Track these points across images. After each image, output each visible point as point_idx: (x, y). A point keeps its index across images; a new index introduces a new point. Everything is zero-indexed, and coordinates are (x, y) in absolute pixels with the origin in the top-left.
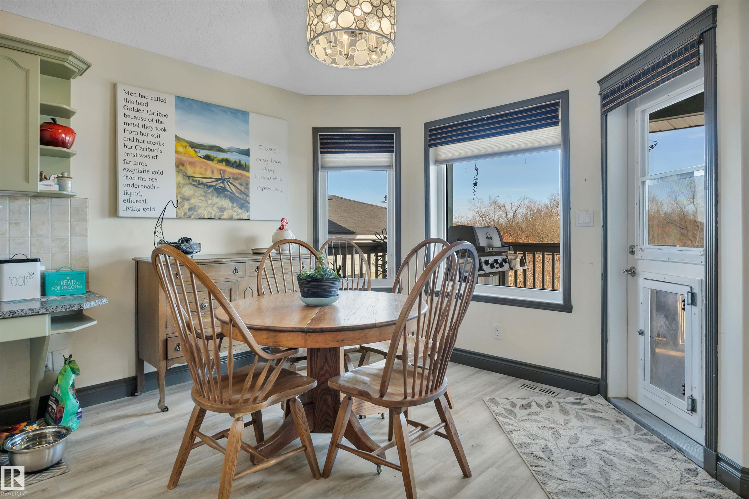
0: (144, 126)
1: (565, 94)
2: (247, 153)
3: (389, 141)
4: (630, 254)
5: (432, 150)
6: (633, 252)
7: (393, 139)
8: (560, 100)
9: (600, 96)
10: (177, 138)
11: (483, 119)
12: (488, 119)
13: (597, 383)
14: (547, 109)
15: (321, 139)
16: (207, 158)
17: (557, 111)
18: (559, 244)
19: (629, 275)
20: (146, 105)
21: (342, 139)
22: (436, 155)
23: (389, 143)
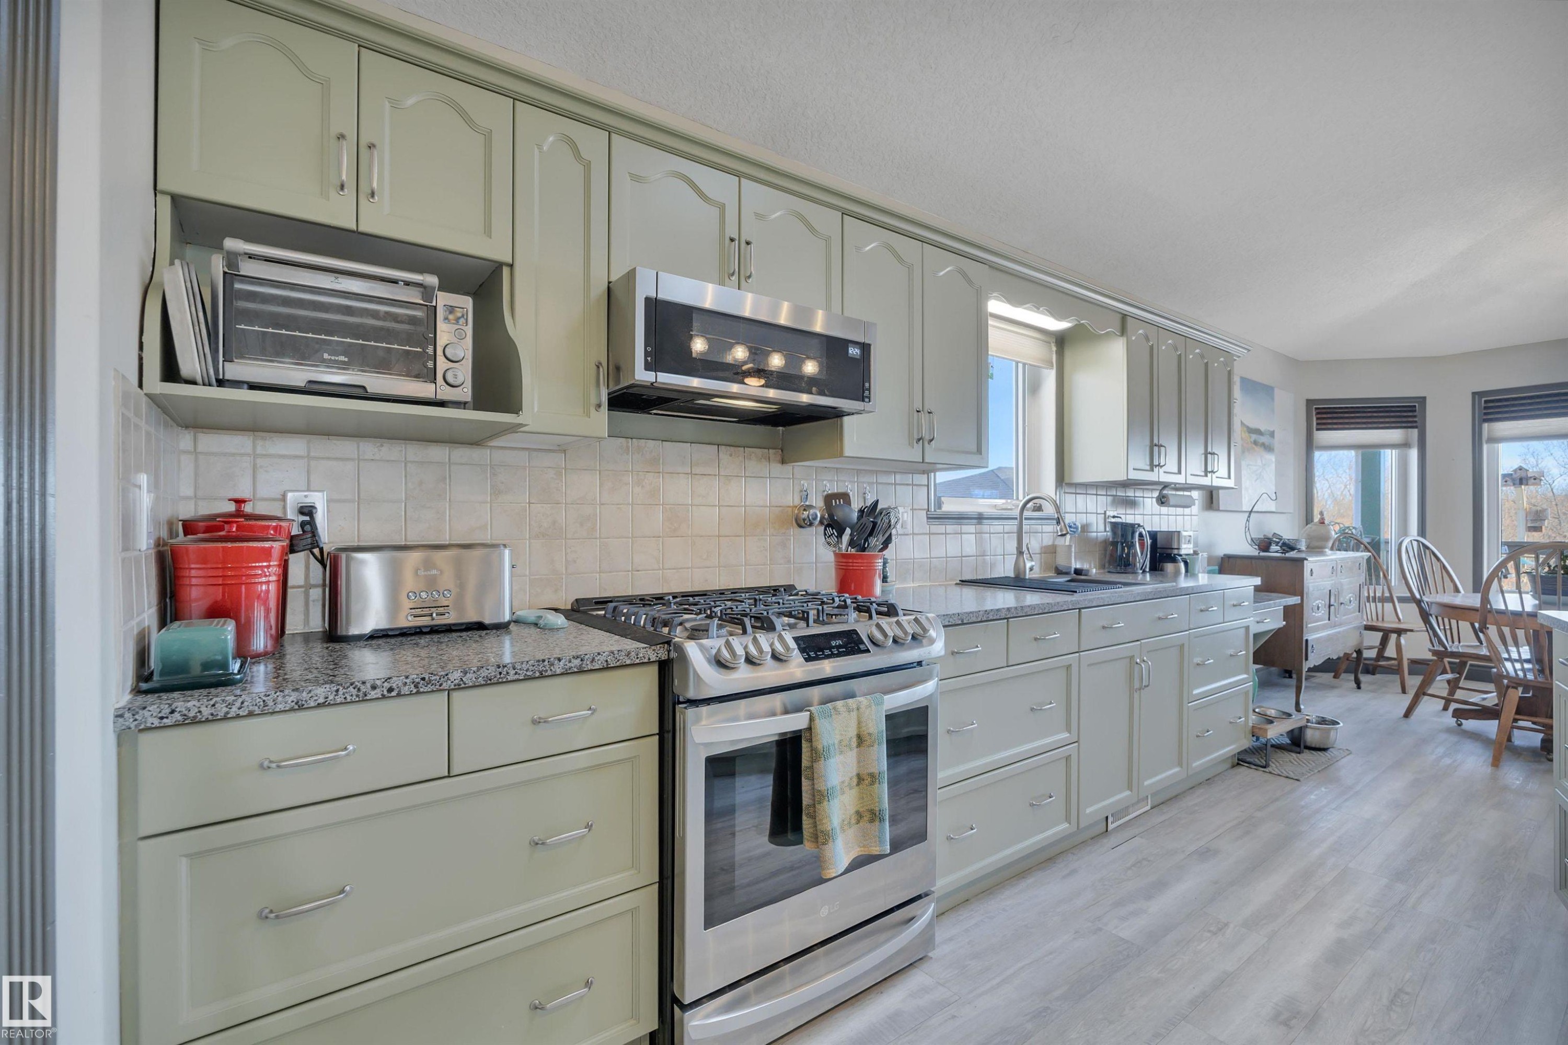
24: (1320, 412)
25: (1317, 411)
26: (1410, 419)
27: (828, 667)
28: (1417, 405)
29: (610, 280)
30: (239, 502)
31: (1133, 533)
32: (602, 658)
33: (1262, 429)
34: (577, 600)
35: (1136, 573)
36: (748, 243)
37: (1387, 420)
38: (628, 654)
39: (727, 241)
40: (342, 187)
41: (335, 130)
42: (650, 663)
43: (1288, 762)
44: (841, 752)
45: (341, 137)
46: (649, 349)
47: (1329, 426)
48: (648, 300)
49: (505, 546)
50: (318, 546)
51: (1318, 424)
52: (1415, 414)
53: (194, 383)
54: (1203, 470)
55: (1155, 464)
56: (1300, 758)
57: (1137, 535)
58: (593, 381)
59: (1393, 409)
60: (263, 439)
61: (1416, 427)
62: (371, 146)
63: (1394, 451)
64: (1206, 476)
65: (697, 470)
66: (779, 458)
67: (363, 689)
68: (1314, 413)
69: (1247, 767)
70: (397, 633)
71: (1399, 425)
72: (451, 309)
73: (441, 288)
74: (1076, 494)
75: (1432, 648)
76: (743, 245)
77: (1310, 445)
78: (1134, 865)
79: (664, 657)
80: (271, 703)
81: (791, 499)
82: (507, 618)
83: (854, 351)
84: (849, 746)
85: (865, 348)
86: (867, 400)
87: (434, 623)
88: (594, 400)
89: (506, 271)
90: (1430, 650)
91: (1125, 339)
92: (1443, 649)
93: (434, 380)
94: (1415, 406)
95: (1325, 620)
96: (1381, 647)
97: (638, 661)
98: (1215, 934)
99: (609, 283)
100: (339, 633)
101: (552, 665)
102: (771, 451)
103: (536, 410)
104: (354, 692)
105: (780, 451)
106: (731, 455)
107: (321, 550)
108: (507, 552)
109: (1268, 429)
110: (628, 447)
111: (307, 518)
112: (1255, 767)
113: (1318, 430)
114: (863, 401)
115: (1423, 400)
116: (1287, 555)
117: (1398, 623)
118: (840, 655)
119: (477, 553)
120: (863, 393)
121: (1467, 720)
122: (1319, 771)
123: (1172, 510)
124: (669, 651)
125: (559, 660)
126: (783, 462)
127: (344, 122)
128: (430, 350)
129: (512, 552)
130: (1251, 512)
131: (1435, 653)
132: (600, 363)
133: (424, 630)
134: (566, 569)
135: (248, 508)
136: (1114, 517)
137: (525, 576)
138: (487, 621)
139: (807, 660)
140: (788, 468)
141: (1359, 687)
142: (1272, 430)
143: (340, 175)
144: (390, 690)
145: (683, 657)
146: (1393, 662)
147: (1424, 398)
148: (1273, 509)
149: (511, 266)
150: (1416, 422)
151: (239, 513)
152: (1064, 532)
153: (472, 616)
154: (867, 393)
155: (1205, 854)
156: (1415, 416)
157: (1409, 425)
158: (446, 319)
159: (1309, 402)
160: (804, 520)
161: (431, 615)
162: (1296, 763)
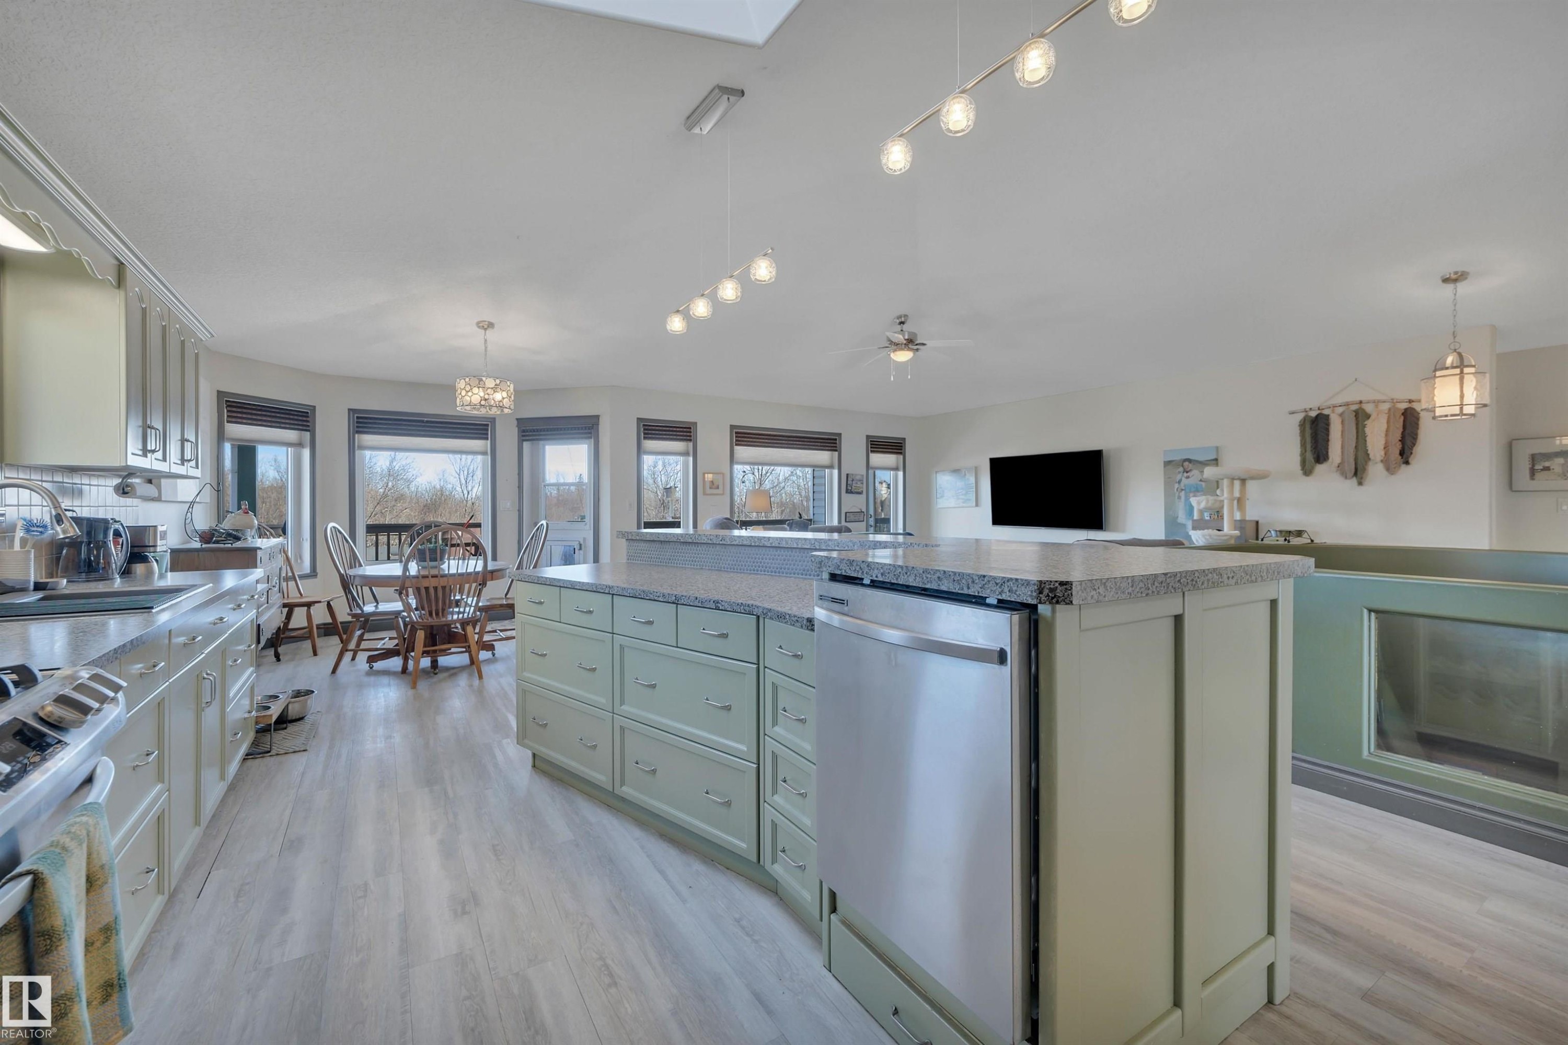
26: (305, 423)
35: (112, 579)
37: (287, 421)
43: (280, 739)
52: (308, 419)
54: (180, 458)
55: (149, 448)
56: (289, 732)
57: (111, 533)
61: (309, 431)
63: (289, 449)
69: (252, 758)
71: (296, 427)
75: (350, 612)
78: (238, 896)
90: (349, 614)
91: (122, 293)
92: (360, 612)
95: (264, 604)
96: (286, 621)
98: (365, 896)
112: (261, 755)
116: (234, 545)
117: (300, 598)
121: (376, 662)
122: (314, 737)
123: (135, 501)
131: (354, 616)
141: (278, 660)
146: (305, 630)
150: (308, 426)
155: (293, 845)
156: (308, 421)
157: (304, 428)
162: (289, 738)
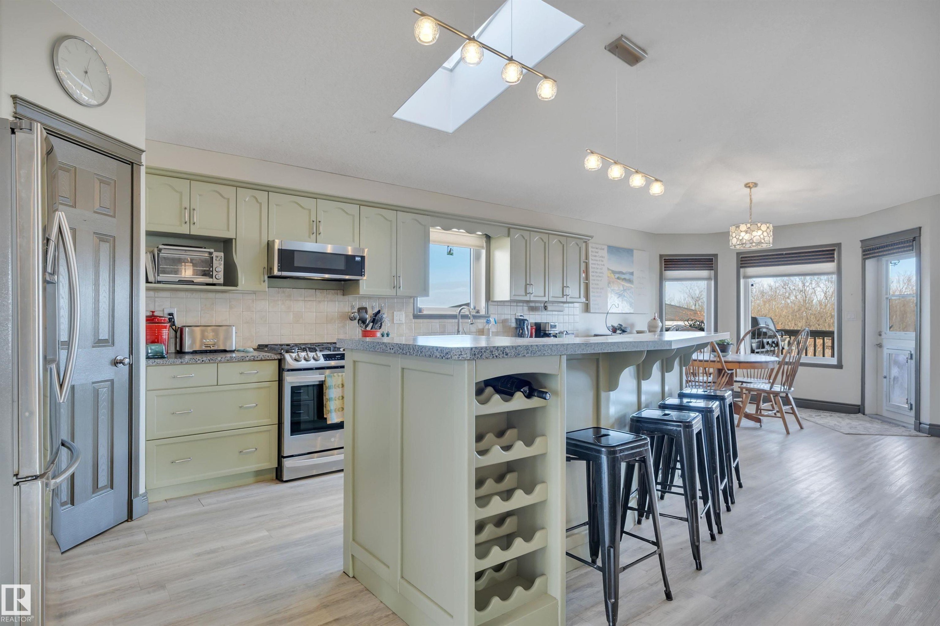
0: (598, 264)
1: (839, 245)
2: (632, 274)
3: (710, 263)
4: (879, 336)
5: (742, 270)
6: (880, 335)
7: (713, 261)
8: (836, 248)
9: (861, 249)
10: (608, 269)
11: (782, 254)
12: (786, 254)
13: (858, 407)
14: (827, 253)
15: (665, 262)
16: (618, 278)
17: (834, 254)
18: (834, 331)
19: (878, 347)
20: (597, 252)
21: (679, 262)
22: (744, 273)
23: (710, 264)
24: (666, 261)
25: (665, 260)
27: (333, 363)
28: (713, 258)
29: (269, 240)
30: (153, 312)
31: (524, 323)
32: (260, 357)
33: (624, 272)
34: (259, 345)
36: (320, 222)
38: (268, 356)
39: (312, 221)
40: (186, 223)
41: (183, 206)
42: (275, 359)
44: (335, 388)
45: (186, 208)
46: (279, 265)
47: (671, 269)
48: (279, 249)
49: (233, 326)
50: (175, 325)
51: (665, 267)
53: (151, 283)
58: (262, 273)
59: (702, 260)
60: (158, 292)
62: (194, 210)
64: (563, 297)
65: (306, 299)
66: (342, 294)
67: (196, 360)
68: (663, 262)
70: (200, 352)
72: (217, 257)
73: (214, 251)
74: (498, 305)
76: (318, 222)
77: (662, 279)
79: (280, 358)
80: (175, 362)
81: (347, 309)
82: (234, 349)
83: (358, 259)
84: (338, 387)
85: (363, 258)
86: (363, 276)
87: (211, 349)
88: (262, 279)
89: (234, 241)
93: (212, 278)
94: (712, 259)
97: (271, 359)
99: (268, 241)
100: (183, 351)
101: (245, 358)
102: (338, 291)
103: (243, 283)
104: (194, 361)
105: (342, 291)
106: (321, 293)
107: (176, 327)
108: (234, 328)
109: (629, 271)
110: (279, 292)
111: (172, 317)
113: (665, 270)
114: (362, 276)
115: (716, 256)
118: (338, 360)
119: (224, 328)
120: (362, 273)
124: (281, 356)
125: (248, 356)
126: (343, 295)
127: (186, 204)
128: (211, 269)
129: (235, 328)
130: (608, 313)
132: (265, 268)
133: (208, 352)
134: (256, 334)
135: (156, 314)
136: (521, 316)
137: (241, 336)
138: (228, 349)
139: (325, 360)
140: (346, 298)
142: (632, 271)
143: (185, 220)
144: (203, 361)
145: (284, 359)
147: (717, 255)
148: (632, 312)
149: (236, 239)
151: (153, 315)
152: (472, 323)
153: (222, 348)
154: (363, 273)
158: (216, 259)
159: (661, 256)
160: (352, 317)
161: (210, 347)
